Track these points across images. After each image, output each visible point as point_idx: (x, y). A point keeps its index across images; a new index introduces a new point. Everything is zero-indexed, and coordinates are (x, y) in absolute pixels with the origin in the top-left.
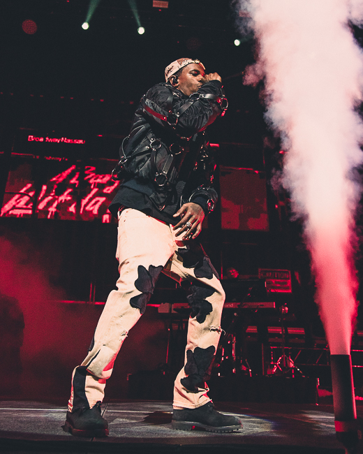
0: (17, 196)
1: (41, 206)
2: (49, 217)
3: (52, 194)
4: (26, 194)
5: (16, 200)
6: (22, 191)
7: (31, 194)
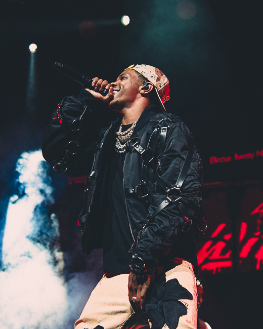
0: (208, 244)
1: (244, 253)
2: (258, 267)
3: (258, 234)
4: (220, 238)
5: (207, 250)
6: (214, 235)
7: (227, 237)
